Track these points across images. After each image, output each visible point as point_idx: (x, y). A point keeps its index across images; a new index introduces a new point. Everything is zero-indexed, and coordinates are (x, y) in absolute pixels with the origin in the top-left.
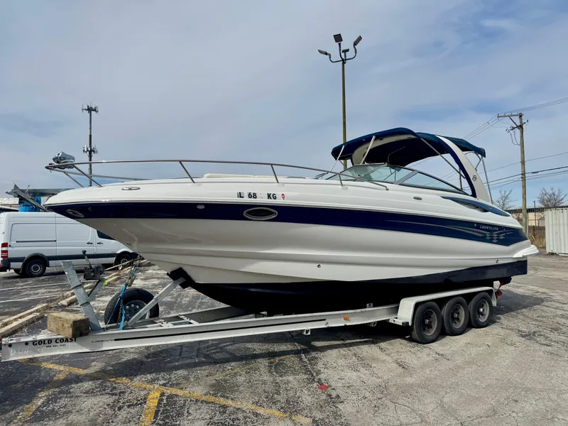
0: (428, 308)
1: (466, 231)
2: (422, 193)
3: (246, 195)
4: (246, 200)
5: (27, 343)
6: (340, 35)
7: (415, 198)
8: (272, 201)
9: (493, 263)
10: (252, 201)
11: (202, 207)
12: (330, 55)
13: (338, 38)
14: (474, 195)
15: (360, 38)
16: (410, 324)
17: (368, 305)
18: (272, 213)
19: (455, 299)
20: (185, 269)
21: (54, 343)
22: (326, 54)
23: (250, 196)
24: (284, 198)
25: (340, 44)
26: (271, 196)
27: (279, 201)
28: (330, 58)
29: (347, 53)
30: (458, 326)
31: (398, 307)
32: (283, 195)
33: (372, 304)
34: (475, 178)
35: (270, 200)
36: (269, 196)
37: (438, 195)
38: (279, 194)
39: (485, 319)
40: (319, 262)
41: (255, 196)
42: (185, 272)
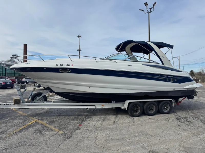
0: (137, 104)
1: (155, 77)
2: (132, 63)
3: (59, 65)
4: (59, 66)
5: (5, 104)
6: (146, 3)
7: (129, 65)
8: (68, 67)
9: (173, 90)
10: (61, 67)
11: (45, 69)
12: (144, 11)
13: (146, 4)
14: (163, 64)
15: (155, 3)
16: (127, 109)
17: (112, 102)
18: (69, 71)
19: (150, 102)
20: (50, 87)
21: (11, 105)
22: (143, 10)
23: (60, 65)
24: (72, 66)
25: (147, 6)
26: (68, 65)
27: (70, 67)
28: (144, 12)
29: (151, 9)
30: (152, 112)
31: (124, 103)
32: (72, 65)
33: (114, 102)
34: (163, 57)
35: (67, 66)
36: (67, 65)
37: (141, 64)
38: (71, 65)
39: (167, 111)
40: (90, 87)
41: (62, 65)
42: (50, 88)
